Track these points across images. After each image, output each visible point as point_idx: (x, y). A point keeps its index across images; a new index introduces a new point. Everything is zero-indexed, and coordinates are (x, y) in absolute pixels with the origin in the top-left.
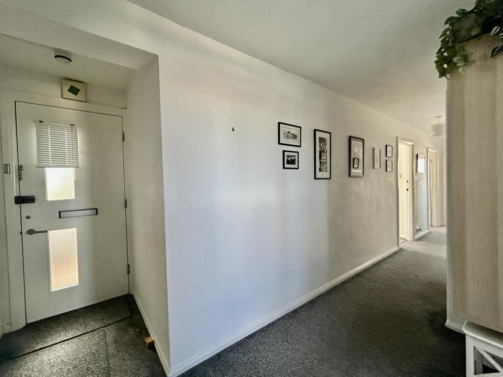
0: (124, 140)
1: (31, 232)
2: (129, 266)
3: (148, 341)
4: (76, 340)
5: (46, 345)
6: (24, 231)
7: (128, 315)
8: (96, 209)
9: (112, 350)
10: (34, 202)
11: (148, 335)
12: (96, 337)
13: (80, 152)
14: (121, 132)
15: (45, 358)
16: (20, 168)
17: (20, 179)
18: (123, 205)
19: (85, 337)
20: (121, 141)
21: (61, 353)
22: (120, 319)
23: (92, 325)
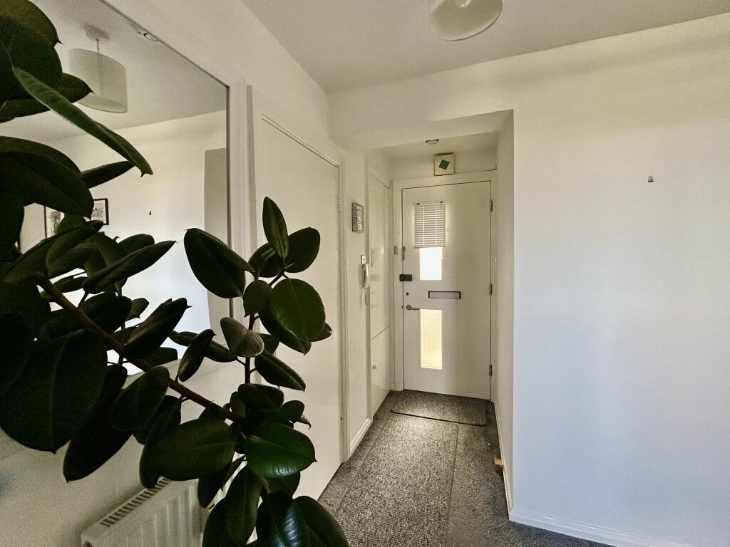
0: (492, 210)
1: (409, 308)
2: (491, 366)
3: (497, 462)
4: (434, 422)
5: (412, 414)
6: (405, 306)
7: (484, 423)
8: (460, 293)
9: (460, 448)
10: (411, 280)
11: (499, 457)
12: (450, 429)
13: (448, 229)
14: (489, 200)
15: (411, 425)
16: (404, 249)
17: (403, 259)
18: (488, 291)
19: (442, 424)
20: (489, 211)
21: (421, 426)
22: (474, 423)
23: (449, 416)
